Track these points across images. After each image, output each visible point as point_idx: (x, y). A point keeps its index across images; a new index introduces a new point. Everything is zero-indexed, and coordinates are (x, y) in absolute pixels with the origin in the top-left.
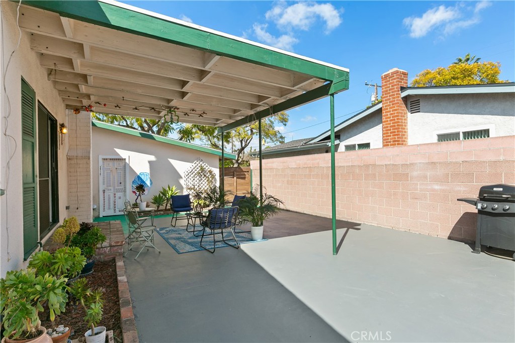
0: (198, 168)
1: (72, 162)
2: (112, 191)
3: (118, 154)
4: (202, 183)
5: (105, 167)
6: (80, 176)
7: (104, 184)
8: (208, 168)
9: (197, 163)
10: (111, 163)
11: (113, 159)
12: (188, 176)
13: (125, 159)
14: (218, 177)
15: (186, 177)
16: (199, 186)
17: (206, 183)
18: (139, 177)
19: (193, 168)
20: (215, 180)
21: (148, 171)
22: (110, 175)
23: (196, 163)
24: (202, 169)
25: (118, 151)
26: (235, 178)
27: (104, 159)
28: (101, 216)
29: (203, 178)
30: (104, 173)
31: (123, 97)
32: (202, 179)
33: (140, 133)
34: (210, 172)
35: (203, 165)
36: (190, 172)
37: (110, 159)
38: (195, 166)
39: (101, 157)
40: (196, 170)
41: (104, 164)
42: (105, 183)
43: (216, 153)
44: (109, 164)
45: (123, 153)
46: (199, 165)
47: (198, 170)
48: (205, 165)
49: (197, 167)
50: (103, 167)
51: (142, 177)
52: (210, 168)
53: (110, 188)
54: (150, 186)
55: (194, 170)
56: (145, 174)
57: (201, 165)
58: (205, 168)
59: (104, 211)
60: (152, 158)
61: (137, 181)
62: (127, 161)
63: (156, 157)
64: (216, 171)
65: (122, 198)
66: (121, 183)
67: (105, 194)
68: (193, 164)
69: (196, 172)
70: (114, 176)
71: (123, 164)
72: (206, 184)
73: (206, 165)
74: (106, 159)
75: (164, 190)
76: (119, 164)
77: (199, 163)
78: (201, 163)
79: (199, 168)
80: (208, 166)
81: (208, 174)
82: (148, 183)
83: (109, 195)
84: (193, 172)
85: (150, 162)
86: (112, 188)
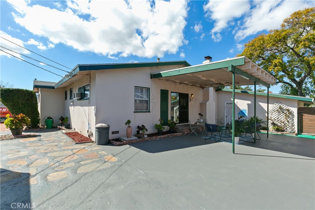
4: (280, 117)
14: (295, 114)
16: (278, 118)
17: (283, 117)
18: (241, 111)
19: (273, 107)
20: (293, 116)
21: (247, 109)
22: (229, 110)
23: (276, 104)
24: (280, 108)
27: (227, 103)
29: (282, 113)
32: (280, 114)
33: (241, 91)
34: (288, 110)
35: (281, 106)
37: (229, 103)
39: (225, 103)
43: (291, 98)
44: (229, 105)
46: (278, 105)
48: (283, 105)
50: (227, 106)
51: (243, 111)
52: (288, 107)
54: (247, 116)
56: (245, 110)
58: (283, 108)
60: (249, 102)
61: (241, 113)
62: (236, 104)
63: (251, 101)
64: (295, 110)
67: (227, 118)
68: (274, 105)
73: (285, 105)
77: (279, 104)
78: (280, 104)
79: (278, 108)
80: (286, 107)
81: (286, 111)
82: (247, 114)
83: (229, 118)
84: (274, 110)
85: (248, 104)
86: (230, 115)
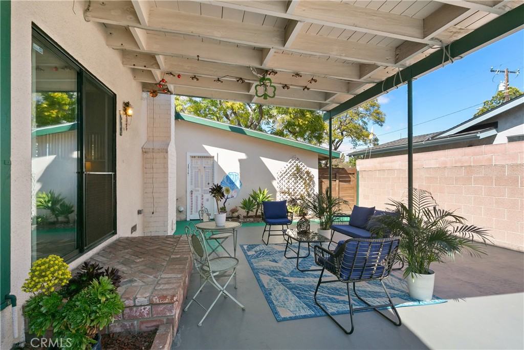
0: (293, 169)
1: (149, 156)
2: (200, 192)
3: (206, 152)
4: (298, 186)
5: (193, 165)
6: (156, 173)
7: (192, 184)
8: (305, 168)
9: (293, 162)
10: (199, 161)
11: (201, 157)
12: (282, 178)
13: (213, 157)
14: (316, 180)
15: (280, 179)
16: (294, 190)
17: (302, 186)
18: (227, 177)
19: (287, 167)
20: (314, 183)
21: (238, 171)
22: (198, 174)
23: (291, 162)
24: (298, 170)
25: (207, 147)
26: (337, 181)
27: (192, 157)
28: (188, 219)
29: (300, 180)
30: (192, 172)
31: (198, 56)
32: (298, 182)
33: (230, 127)
34: (308, 173)
35: (299, 164)
36: (284, 173)
37: (199, 157)
38: (289, 165)
39: (189, 154)
40: (291, 171)
41: (192, 162)
42: (193, 182)
43: (315, 150)
44: (197, 162)
45: (212, 150)
46: (295, 164)
47: (293, 170)
48: (302, 164)
49: (293, 166)
50: (192, 165)
51: (231, 177)
52: (308, 168)
53: (197, 189)
54: (239, 188)
55: (288, 171)
56: (234, 174)
57: (297, 164)
58: (301, 169)
59: (191, 214)
60: (243, 156)
61: (226, 181)
62: (216, 159)
63: (247, 154)
64: (315, 172)
65: (209, 200)
66: (209, 184)
67: (193, 195)
68: (287, 163)
69: (291, 173)
70: (202, 176)
71: (212, 162)
72: (302, 188)
73: (303, 164)
74: (195, 157)
75: (255, 193)
76: (207, 162)
77: (295, 162)
78: (297, 162)
79: (295, 168)
80: (306, 166)
81: (305, 176)
82: (238, 184)
83: (197, 197)
84: (287, 172)
85: (240, 161)
86: (200, 189)
